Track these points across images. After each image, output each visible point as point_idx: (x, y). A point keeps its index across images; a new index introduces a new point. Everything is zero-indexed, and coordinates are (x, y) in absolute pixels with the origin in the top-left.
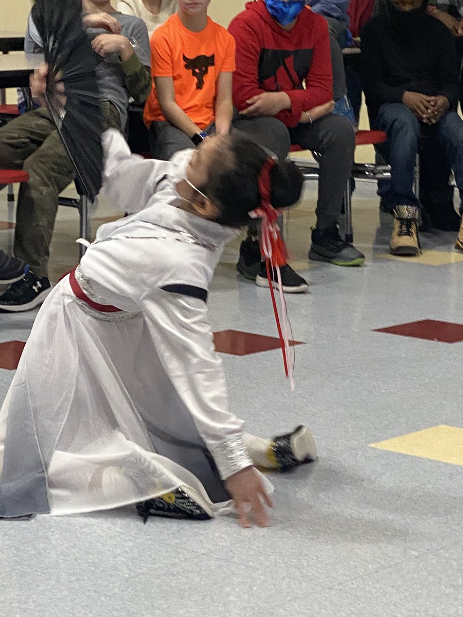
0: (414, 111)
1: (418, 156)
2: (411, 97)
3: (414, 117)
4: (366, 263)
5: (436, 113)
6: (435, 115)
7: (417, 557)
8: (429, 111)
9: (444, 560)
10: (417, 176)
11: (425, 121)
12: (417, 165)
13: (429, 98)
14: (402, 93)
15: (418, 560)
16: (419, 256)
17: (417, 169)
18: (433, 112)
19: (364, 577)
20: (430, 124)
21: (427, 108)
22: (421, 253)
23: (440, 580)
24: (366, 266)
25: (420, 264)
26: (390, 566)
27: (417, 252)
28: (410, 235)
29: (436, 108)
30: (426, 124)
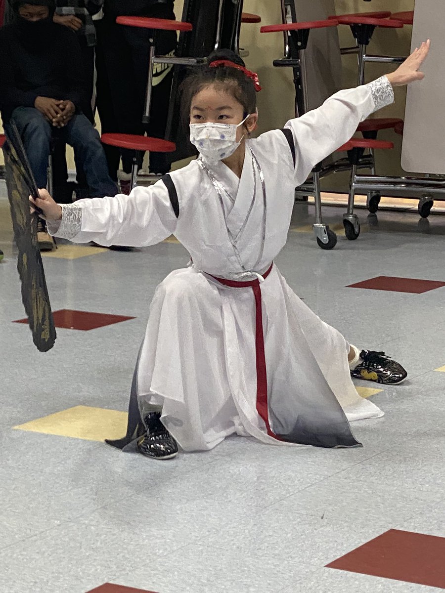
0: (45, 115)
1: (50, 157)
2: (42, 102)
3: (46, 122)
4: (4, 259)
5: (65, 117)
6: (64, 119)
7: (59, 525)
8: (59, 115)
9: (84, 526)
10: (50, 175)
11: (54, 124)
12: (50, 165)
13: (58, 102)
14: (35, 98)
15: (60, 527)
16: (54, 251)
17: (50, 169)
18: (62, 116)
19: (12, 546)
20: (59, 127)
21: (57, 113)
22: (57, 248)
23: (81, 544)
24: (5, 262)
25: (55, 258)
26: (36, 535)
27: (53, 247)
28: (45, 232)
29: (65, 112)
30: (56, 127)
